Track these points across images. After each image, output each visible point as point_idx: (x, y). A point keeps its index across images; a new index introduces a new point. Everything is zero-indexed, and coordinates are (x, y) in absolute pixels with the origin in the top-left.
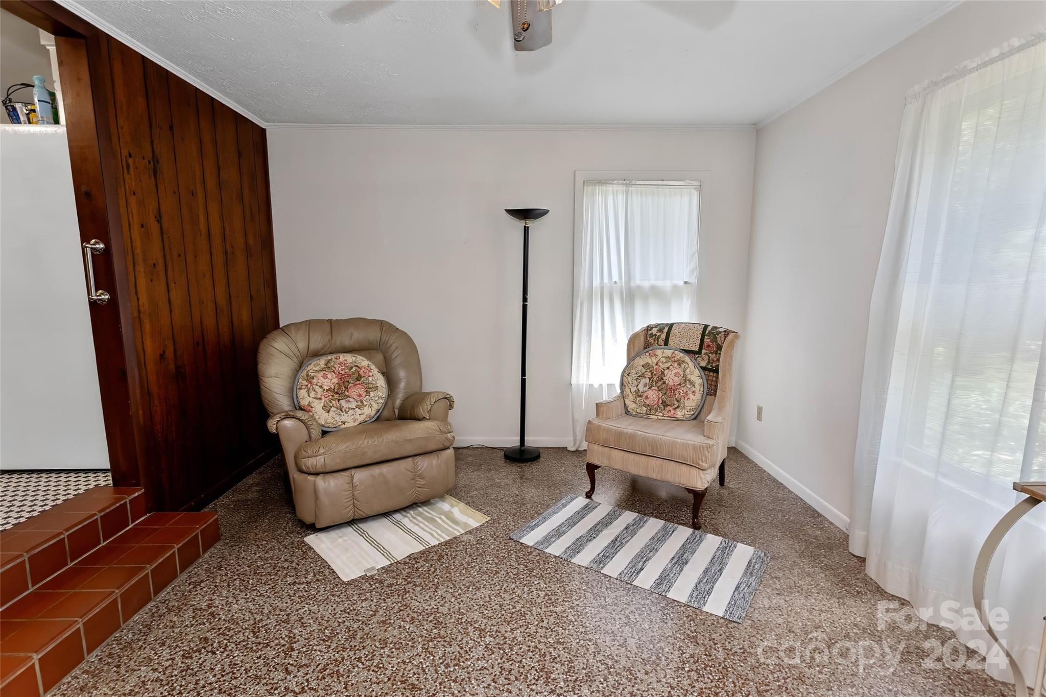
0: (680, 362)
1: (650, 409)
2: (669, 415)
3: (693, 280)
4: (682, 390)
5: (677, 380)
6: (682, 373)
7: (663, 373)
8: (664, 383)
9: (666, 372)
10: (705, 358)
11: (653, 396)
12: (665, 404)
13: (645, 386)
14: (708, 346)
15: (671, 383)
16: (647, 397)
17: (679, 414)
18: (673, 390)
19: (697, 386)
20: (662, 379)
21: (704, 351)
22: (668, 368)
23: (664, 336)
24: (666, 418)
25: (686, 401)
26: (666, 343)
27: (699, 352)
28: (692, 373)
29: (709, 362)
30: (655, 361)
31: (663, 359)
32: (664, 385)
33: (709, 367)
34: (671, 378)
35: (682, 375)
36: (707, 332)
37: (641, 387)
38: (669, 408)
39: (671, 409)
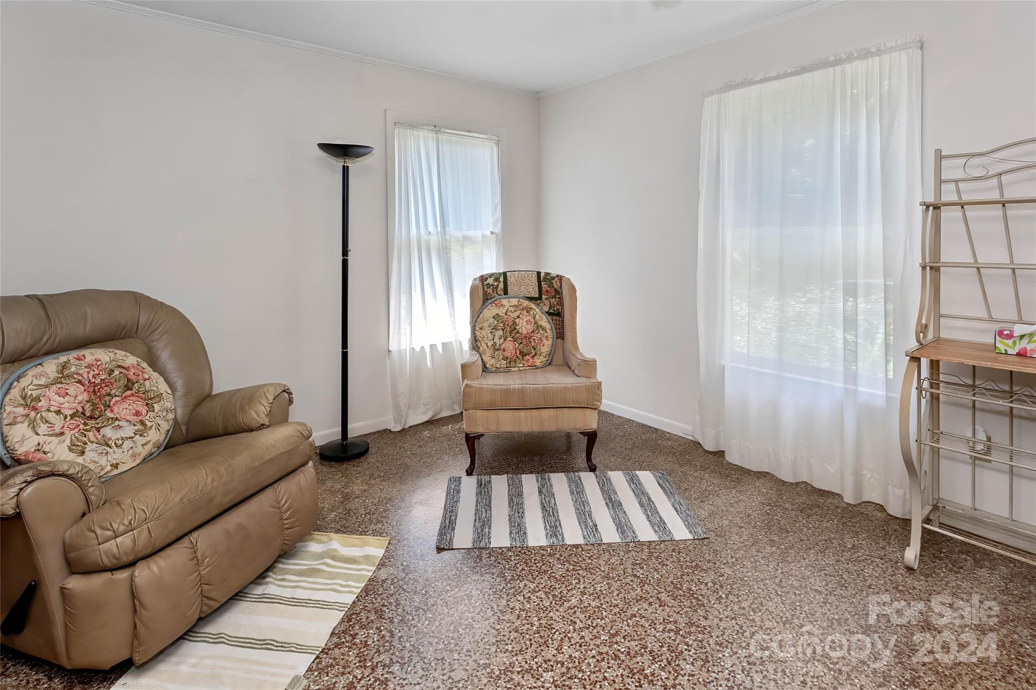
0: (528, 310)
1: (510, 362)
2: (529, 364)
3: (498, 230)
4: (536, 336)
5: (530, 328)
6: (532, 320)
7: (514, 322)
8: (518, 332)
9: (517, 321)
10: (546, 303)
11: (510, 347)
12: (524, 355)
13: (500, 339)
14: (547, 291)
15: (525, 332)
16: (504, 350)
17: (538, 361)
18: (528, 337)
19: (549, 331)
20: (515, 329)
21: (544, 297)
22: (518, 317)
23: (501, 285)
24: (527, 368)
25: (541, 347)
26: (506, 292)
27: (540, 298)
28: (541, 319)
29: (550, 308)
30: (504, 311)
31: (512, 309)
32: (518, 335)
33: (551, 311)
34: (524, 327)
35: (533, 323)
36: (542, 278)
37: (496, 340)
38: (527, 357)
39: (529, 358)
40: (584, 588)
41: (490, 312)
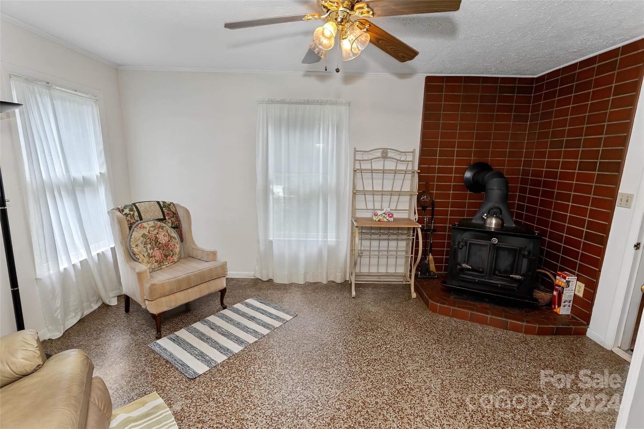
0: (162, 228)
1: (160, 263)
2: (171, 261)
3: (104, 170)
4: (171, 244)
5: (167, 239)
6: (167, 234)
7: (156, 238)
8: (160, 243)
9: (158, 236)
10: (169, 221)
11: (157, 253)
12: (166, 256)
13: (150, 249)
14: (168, 214)
15: (164, 242)
16: (155, 257)
17: (175, 258)
18: (167, 245)
19: (177, 239)
20: (158, 241)
21: (167, 218)
22: (158, 233)
23: (136, 214)
24: (171, 264)
25: (176, 249)
26: (141, 219)
27: (164, 219)
28: (171, 232)
29: (172, 224)
30: (147, 231)
31: (151, 229)
32: (160, 245)
33: (173, 226)
34: (163, 239)
35: (168, 235)
36: (162, 206)
37: (149, 251)
38: (169, 258)
39: (170, 258)
40: (277, 355)
41: (137, 234)
